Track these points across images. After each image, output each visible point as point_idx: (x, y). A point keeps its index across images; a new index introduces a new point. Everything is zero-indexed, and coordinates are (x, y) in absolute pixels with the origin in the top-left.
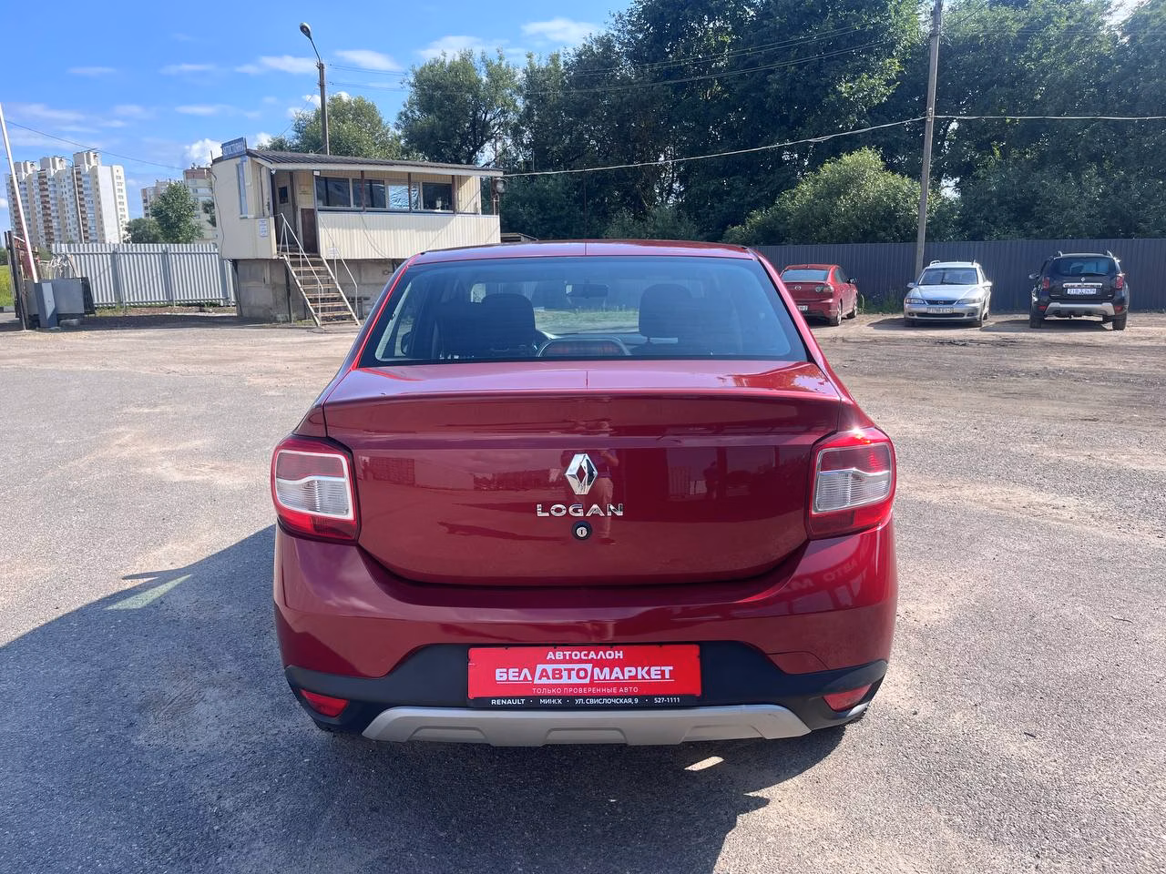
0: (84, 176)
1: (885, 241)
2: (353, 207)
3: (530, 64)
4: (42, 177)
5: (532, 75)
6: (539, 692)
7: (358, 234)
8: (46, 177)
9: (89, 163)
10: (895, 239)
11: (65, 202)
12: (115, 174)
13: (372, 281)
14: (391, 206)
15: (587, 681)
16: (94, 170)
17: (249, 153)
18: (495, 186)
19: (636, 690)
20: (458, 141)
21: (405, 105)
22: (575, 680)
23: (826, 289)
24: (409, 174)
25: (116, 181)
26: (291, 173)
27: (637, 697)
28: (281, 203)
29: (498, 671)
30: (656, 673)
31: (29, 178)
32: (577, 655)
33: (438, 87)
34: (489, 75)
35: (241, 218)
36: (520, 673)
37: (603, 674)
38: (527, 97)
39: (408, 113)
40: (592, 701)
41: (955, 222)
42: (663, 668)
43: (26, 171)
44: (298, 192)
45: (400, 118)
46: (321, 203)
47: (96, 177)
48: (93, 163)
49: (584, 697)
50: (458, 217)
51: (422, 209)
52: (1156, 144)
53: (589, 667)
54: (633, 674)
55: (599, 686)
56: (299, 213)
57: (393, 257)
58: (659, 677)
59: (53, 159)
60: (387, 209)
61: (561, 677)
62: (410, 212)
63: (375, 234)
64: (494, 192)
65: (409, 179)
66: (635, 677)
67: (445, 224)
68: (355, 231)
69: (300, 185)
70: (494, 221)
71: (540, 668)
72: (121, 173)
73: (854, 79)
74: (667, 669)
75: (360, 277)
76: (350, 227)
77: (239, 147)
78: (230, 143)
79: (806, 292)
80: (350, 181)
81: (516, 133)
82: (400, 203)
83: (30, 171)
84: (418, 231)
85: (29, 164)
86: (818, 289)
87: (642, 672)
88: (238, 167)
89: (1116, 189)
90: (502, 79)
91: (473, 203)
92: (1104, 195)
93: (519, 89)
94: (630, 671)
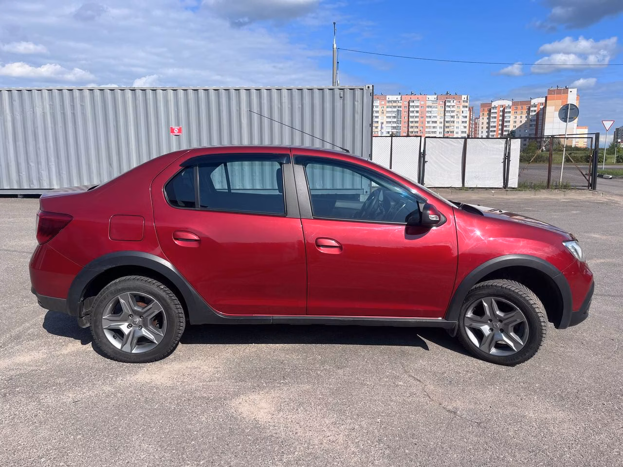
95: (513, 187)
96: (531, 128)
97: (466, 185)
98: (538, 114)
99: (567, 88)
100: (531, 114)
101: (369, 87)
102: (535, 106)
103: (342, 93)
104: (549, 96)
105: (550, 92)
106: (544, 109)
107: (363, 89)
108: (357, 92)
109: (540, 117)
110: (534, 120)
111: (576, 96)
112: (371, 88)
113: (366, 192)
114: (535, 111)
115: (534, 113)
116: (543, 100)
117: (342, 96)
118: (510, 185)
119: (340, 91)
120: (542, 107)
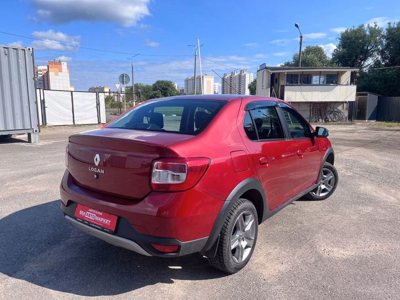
0: (242, 77)
2: (299, 84)
3: (389, 26)
4: (231, 77)
5: (390, 30)
6: (85, 219)
7: (298, 93)
8: (241, 76)
9: (244, 73)
11: (236, 85)
12: (251, 76)
13: (303, 109)
14: (313, 83)
15: (94, 219)
16: (245, 75)
17: (266, 68)
18: (356, 74)
19: (102, 225)
20: (354, 58)
21: (337, 47)
22: (92, 218)
24: (320, 72)
25: (250, 78)
26: (279, 73)
27: (101, 227)
28: (275, 83)
29: (81, 211)
30: (107, 222)
31: (227, 78)
32: (94, 211)
33: (348, 38)
34: (370, 32)
35: (262, 89)
36: (84, 213)
37: (97, 218)
38: (387, 39)
39: (338, 49)
40: (93, 225)
42: (109, 221)
43: (227, 76)
44: (280, 79)
45: (334, 51)
46: (288, 83)
47: (245, 77)
48: (245, 73)
49: (92, 223)
50: (338, 87)
51: (325, 84)
53: (95, 215)
54: (103, 220)
55: (96, 221)
56: (280, 86)
57: (311, 101)
58: (107, 223)
59: (227, 74)
60: (312, 84)
61: (90, 217)
62: (319, 85)
63: (305, 93)
64: (355, 77)
65: (320, 74)
66: (102, 221)
67: (332, 90)
68: (297, 92)
69: (281, 77)
70: (354, 88)
71: (87, 212)
72: (252, 76)
74: (110, 221)
75: (299, 108)
76: (296, 91)
77: (264, 67)
78: (262, 65)
80: (299, 75)
81: (382, 53)
82: (317, 82)
83: (228, 76)
84: (321, 92)
85: (228, 74)
87: (104, 221)
88: (263, 72)
90: (375, 33)
91: (346, 81)
93: (383, 36)
94: (102, 219)
95: (104, 123)
96: (40, 85)
97: (76, 123)
98: (43, 76)
99: (60, 61)
100: (39, 76)
101: (29, 49)
102: (41, 71)
103: (6, 51)
104: (50, 66)
105: (50, 63)
106: (48, 73)
107: (24, 50)
108: (19, 52)
109: (46, 78)
110: (42, 80)
111: (67, 67)
112: (31, 50)
113: (36, 131)
114: (41, 74)
115: (41, 76)
116: (46, 67)
117: (6, 53)
118: (102, 122)
119: (5, 49)
120: (45, 72)
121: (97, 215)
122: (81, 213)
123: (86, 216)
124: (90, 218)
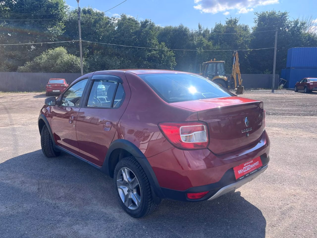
1: (71, 72)
6: (245, 173)
10: (74, 72)
15: (250, 169)
22: (249, 169)
23: (64, 86)
27: (257, 169)
29: (238, 171)
30: (257, 163)
32: (248, 163)
36: (241, 170)
37: (252, 166)
40: (252, 173)
41: (88, 69)
52: (129, 52)
53: (249, 165)
55: (253, 168)
66: (255, 165)
71: (244, 168)
73: (52, 27)
79: (58, 86)
86: (62, 86)
89: (122, 62)
92: (120, 64)
121: (251, 164)
122: (240, 172)
123: (244, 172)
124: (248, 170)
